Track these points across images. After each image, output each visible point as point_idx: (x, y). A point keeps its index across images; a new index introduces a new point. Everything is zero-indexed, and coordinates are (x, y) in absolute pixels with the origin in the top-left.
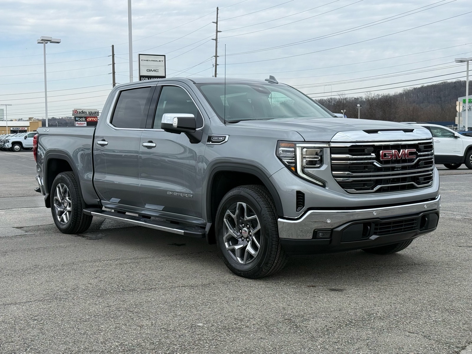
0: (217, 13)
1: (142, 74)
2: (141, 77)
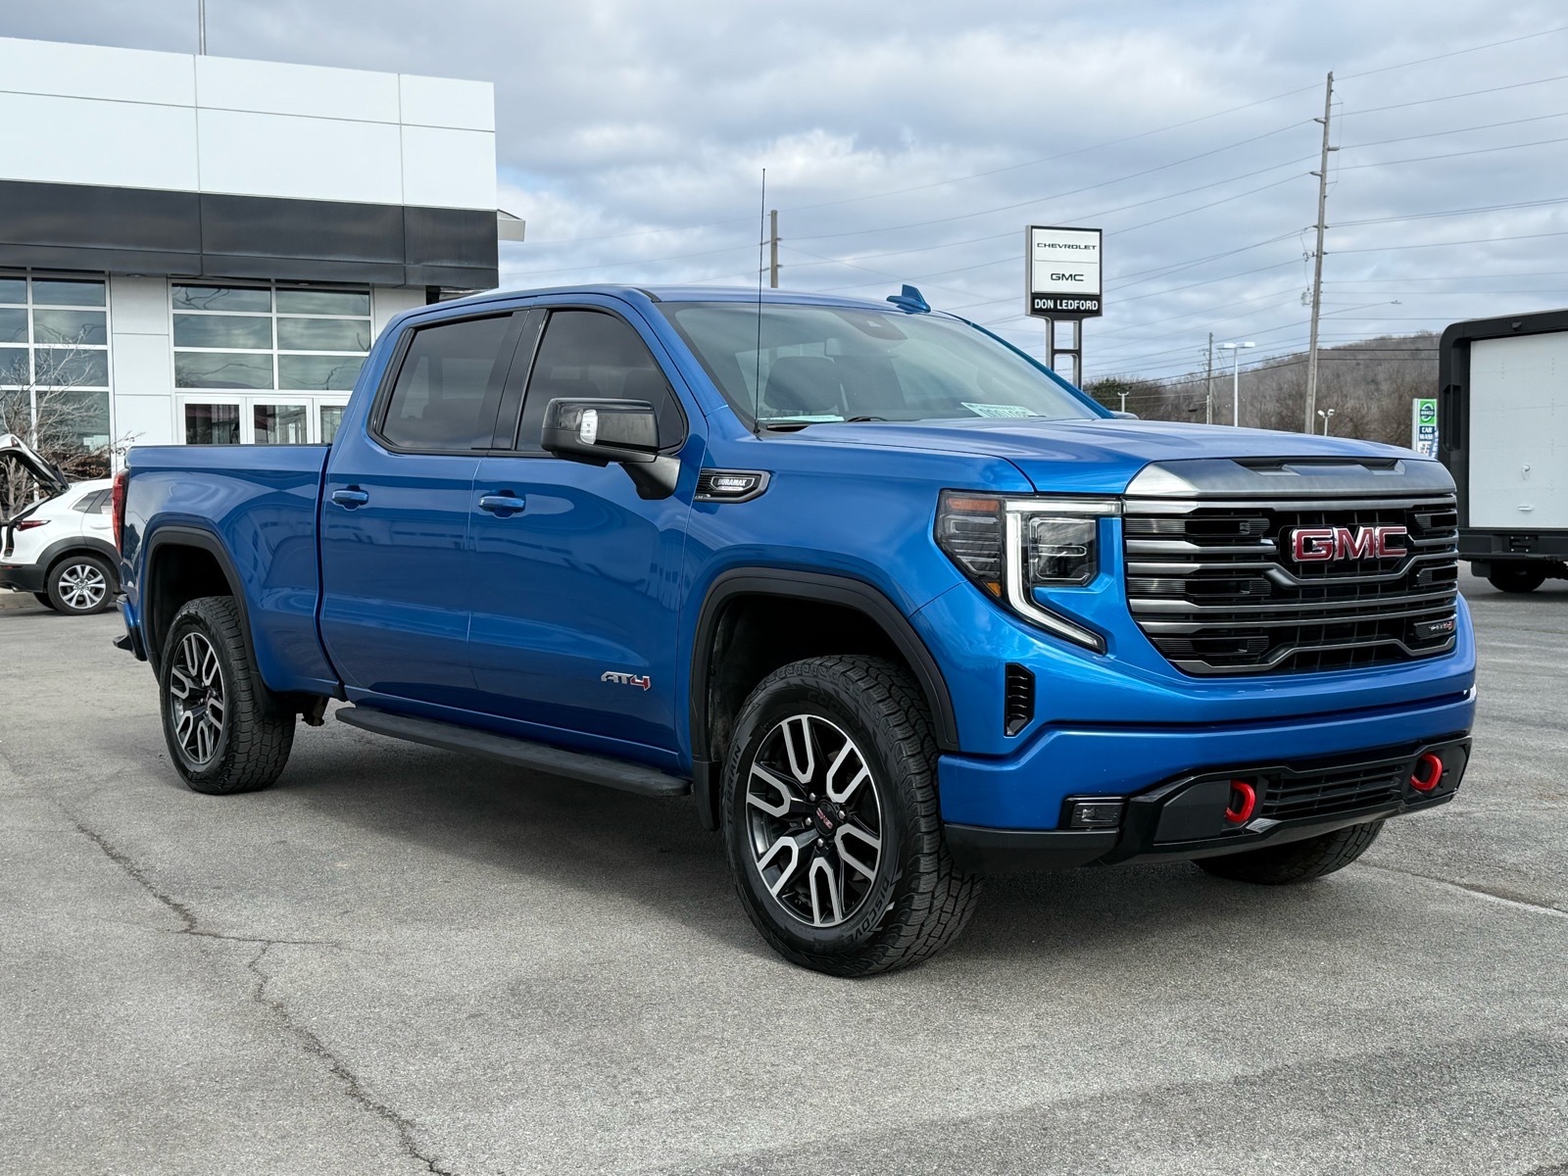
0: (1330, 92)
1: (1037, 289)
2: (1035, 296)
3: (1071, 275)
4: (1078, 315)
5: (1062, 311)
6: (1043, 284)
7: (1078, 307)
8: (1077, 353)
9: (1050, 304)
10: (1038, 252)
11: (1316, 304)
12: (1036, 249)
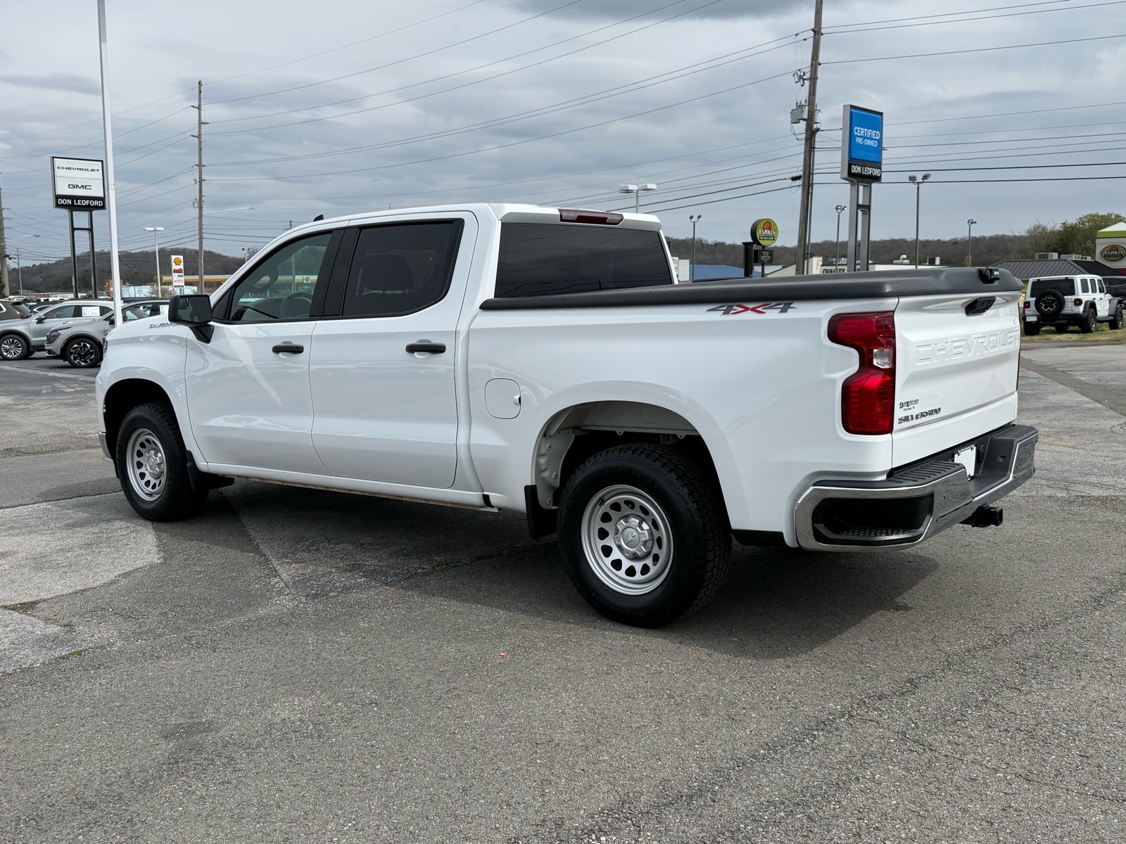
0: (200, 92)
1: (59, 192)
2: (58, 197)
3: (82, 186)
4: (89, 209)
5: (78, 206)
6: (63, 190)
7: (89, 204)
8: (91, 230)
9: (69, 202)
10: (58, 172)
11: (201, 208)
12: (57, 171)
